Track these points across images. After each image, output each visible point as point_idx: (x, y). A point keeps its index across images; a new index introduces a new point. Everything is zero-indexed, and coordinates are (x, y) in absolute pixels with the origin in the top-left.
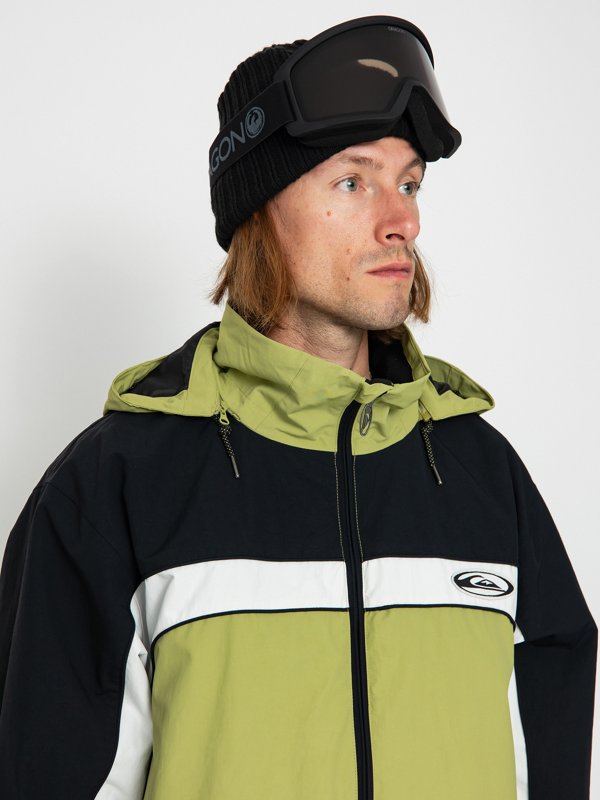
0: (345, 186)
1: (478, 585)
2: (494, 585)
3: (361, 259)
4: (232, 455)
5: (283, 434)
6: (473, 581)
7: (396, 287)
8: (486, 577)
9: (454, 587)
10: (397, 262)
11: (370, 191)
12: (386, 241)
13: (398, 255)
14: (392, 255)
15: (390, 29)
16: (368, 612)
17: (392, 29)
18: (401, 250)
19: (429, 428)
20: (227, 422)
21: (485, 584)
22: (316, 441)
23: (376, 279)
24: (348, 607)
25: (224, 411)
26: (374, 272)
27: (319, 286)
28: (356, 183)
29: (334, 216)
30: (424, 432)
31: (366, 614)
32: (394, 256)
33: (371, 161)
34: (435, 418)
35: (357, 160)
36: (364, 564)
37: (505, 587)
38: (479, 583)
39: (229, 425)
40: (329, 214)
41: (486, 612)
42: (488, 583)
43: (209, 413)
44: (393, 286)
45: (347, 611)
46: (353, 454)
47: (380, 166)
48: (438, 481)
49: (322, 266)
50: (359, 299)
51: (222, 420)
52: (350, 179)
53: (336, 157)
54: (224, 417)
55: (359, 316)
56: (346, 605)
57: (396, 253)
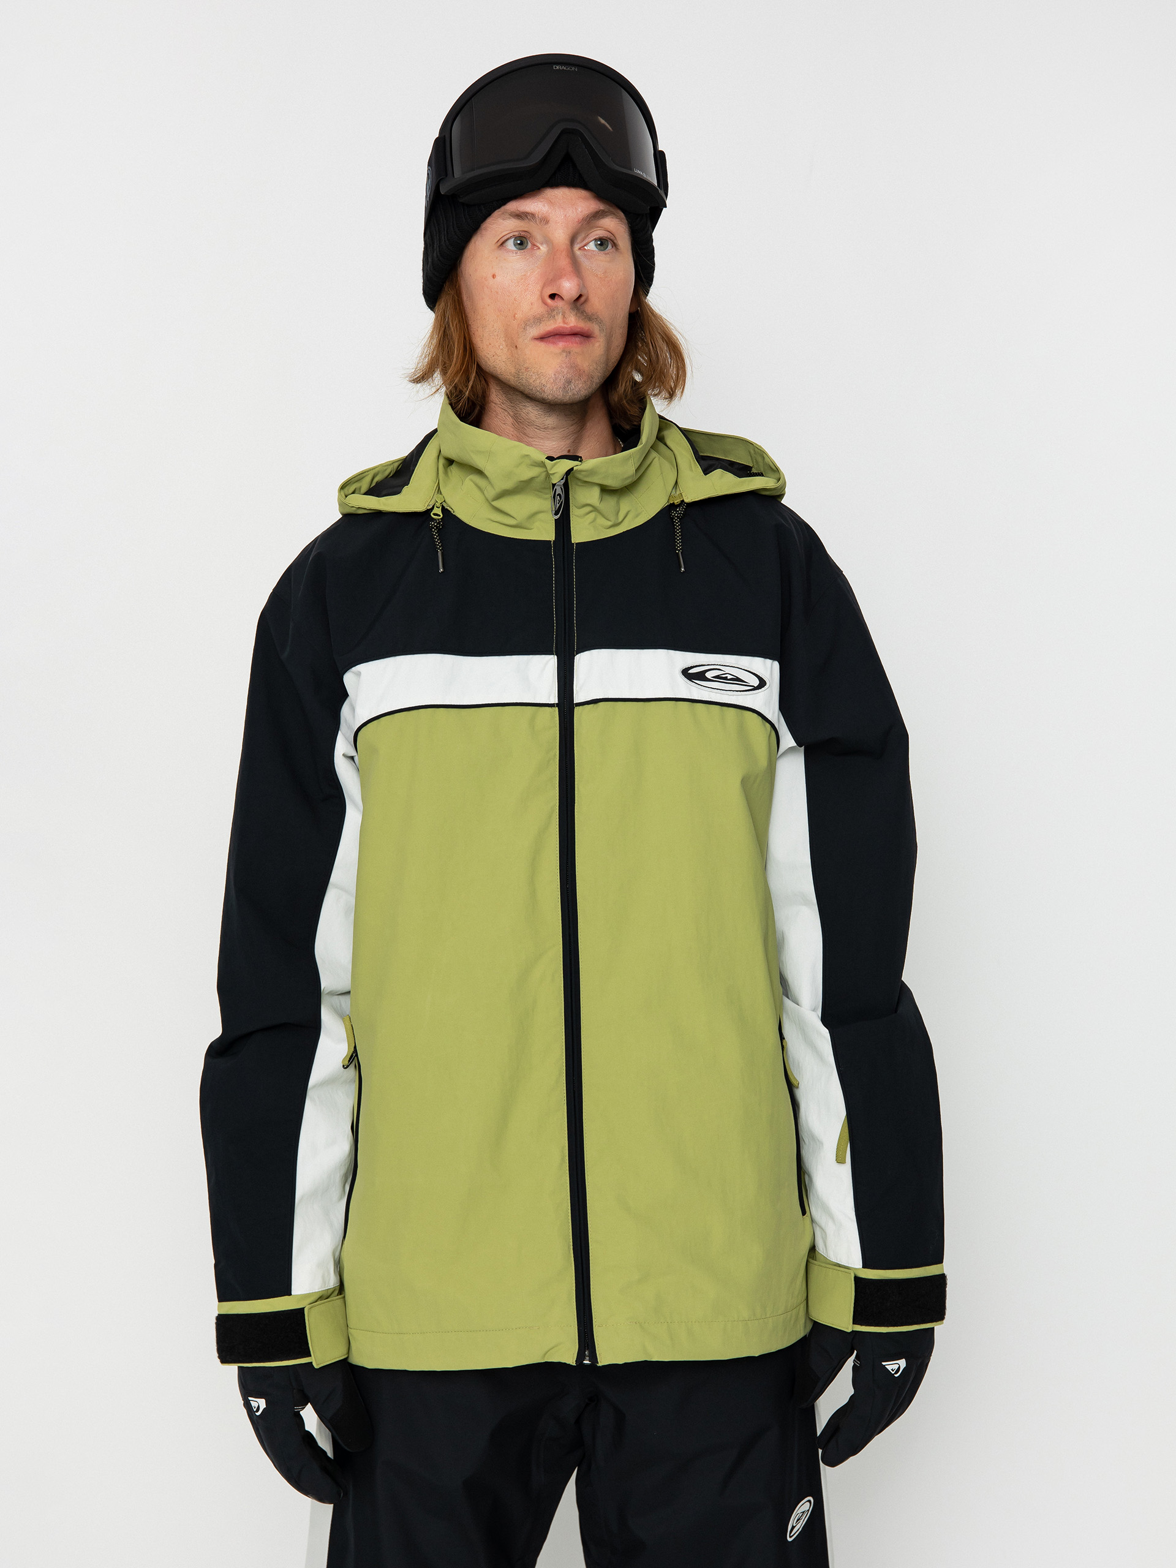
0: (510, 244)
1: (718, 678)
2: (738, 679)
3: (526, 323)
4: (439, 549)
5: (497, 524)
6: (709, 675)
7: (565, 354)
8: (727, 670)
9: (683, 680)
10: (562, 325)
11: (544, 248)
12: (549, 301)
13: (564, 317)
14: (556, 317)
15: (556, 67)
16: (577, 707)
17: (558, 68)
18: (568, 312)
19: (678, 511)
20: (440, 516)
21: (726, 678)
22: (532, 530)
23: (542, 346)
24: (557, 702)
25: (438, 504)
26: (542, 338)
27: (496, 357)
28: (526, 241)
29: (498, 278)
30: (673, 516)
31: (577, 710)
32: (559, 318)
33: (533, 215)
34: (686, 501)
35: (520, 216)
36: (578, 658)
37: (756, 682)
38: (718, 677)
39: (441, 519)
40: (494, 276)
41: (725, 708)
42: (729, 677)
43: (420, 507)
44: (561, 354)
45: (554, 707)
46: (573, 542)
47: (545, 221)
48: (680, 567)
49: (495, 334)
50: (529, 369)
51: (435, 514)
52: (516, 238)
53: (496, 213)
54: (438, 511)
55: (531, 388)
56: (554, 699)
57: (561, 314)
